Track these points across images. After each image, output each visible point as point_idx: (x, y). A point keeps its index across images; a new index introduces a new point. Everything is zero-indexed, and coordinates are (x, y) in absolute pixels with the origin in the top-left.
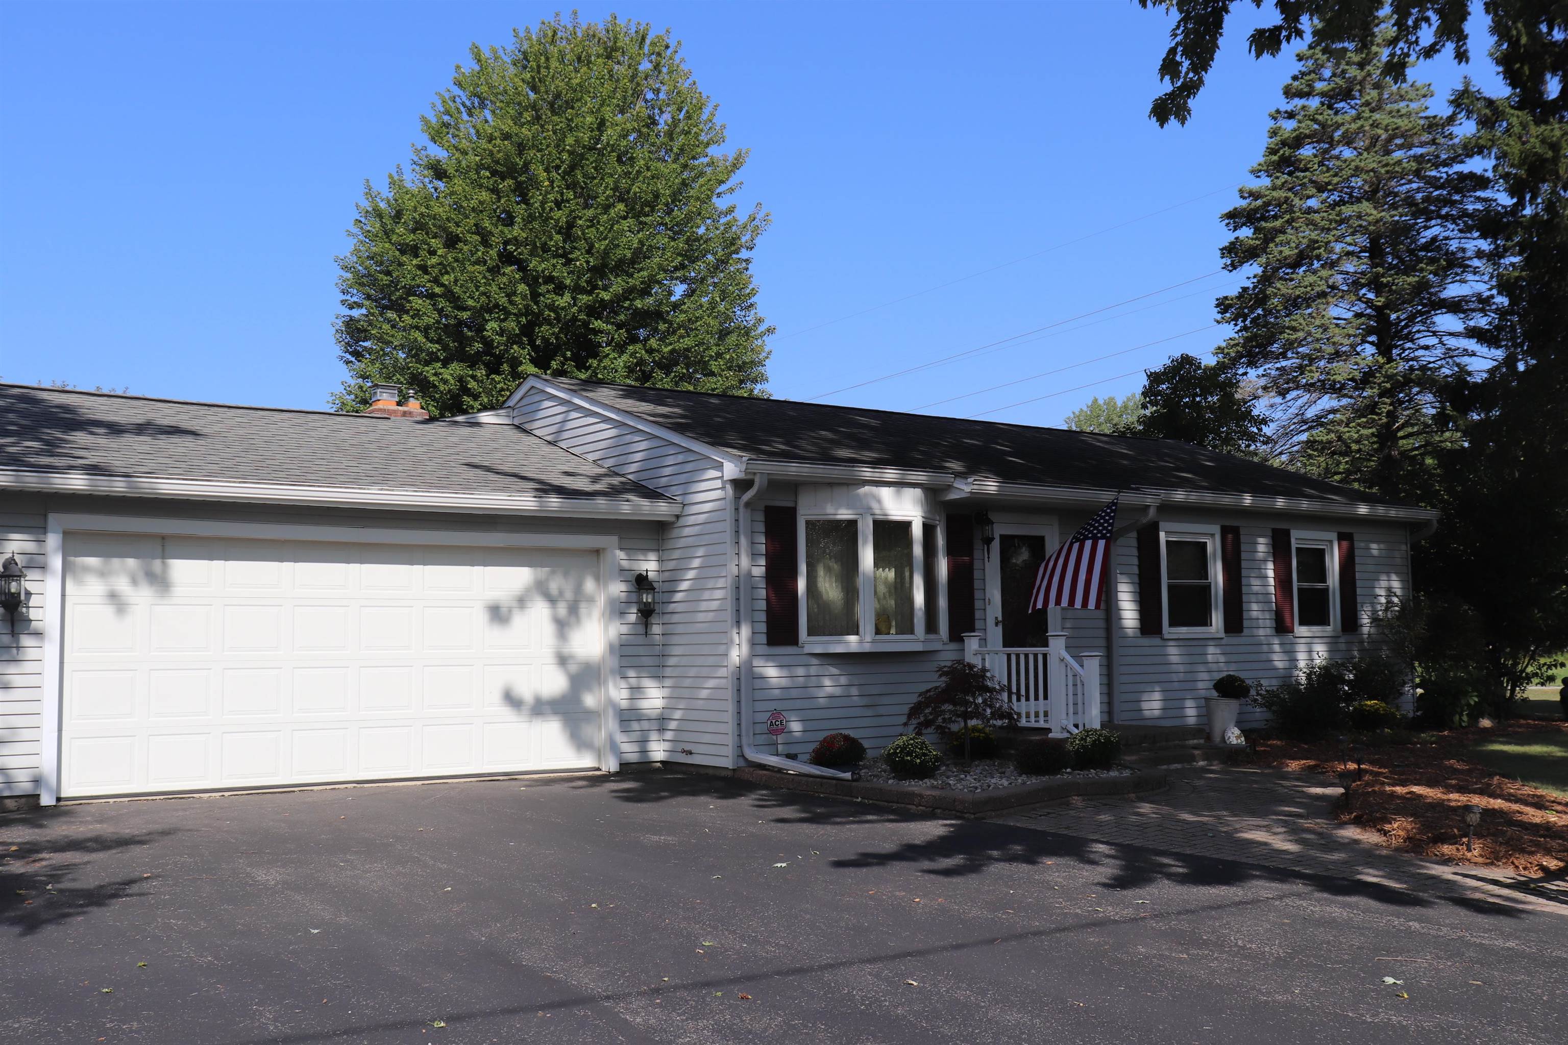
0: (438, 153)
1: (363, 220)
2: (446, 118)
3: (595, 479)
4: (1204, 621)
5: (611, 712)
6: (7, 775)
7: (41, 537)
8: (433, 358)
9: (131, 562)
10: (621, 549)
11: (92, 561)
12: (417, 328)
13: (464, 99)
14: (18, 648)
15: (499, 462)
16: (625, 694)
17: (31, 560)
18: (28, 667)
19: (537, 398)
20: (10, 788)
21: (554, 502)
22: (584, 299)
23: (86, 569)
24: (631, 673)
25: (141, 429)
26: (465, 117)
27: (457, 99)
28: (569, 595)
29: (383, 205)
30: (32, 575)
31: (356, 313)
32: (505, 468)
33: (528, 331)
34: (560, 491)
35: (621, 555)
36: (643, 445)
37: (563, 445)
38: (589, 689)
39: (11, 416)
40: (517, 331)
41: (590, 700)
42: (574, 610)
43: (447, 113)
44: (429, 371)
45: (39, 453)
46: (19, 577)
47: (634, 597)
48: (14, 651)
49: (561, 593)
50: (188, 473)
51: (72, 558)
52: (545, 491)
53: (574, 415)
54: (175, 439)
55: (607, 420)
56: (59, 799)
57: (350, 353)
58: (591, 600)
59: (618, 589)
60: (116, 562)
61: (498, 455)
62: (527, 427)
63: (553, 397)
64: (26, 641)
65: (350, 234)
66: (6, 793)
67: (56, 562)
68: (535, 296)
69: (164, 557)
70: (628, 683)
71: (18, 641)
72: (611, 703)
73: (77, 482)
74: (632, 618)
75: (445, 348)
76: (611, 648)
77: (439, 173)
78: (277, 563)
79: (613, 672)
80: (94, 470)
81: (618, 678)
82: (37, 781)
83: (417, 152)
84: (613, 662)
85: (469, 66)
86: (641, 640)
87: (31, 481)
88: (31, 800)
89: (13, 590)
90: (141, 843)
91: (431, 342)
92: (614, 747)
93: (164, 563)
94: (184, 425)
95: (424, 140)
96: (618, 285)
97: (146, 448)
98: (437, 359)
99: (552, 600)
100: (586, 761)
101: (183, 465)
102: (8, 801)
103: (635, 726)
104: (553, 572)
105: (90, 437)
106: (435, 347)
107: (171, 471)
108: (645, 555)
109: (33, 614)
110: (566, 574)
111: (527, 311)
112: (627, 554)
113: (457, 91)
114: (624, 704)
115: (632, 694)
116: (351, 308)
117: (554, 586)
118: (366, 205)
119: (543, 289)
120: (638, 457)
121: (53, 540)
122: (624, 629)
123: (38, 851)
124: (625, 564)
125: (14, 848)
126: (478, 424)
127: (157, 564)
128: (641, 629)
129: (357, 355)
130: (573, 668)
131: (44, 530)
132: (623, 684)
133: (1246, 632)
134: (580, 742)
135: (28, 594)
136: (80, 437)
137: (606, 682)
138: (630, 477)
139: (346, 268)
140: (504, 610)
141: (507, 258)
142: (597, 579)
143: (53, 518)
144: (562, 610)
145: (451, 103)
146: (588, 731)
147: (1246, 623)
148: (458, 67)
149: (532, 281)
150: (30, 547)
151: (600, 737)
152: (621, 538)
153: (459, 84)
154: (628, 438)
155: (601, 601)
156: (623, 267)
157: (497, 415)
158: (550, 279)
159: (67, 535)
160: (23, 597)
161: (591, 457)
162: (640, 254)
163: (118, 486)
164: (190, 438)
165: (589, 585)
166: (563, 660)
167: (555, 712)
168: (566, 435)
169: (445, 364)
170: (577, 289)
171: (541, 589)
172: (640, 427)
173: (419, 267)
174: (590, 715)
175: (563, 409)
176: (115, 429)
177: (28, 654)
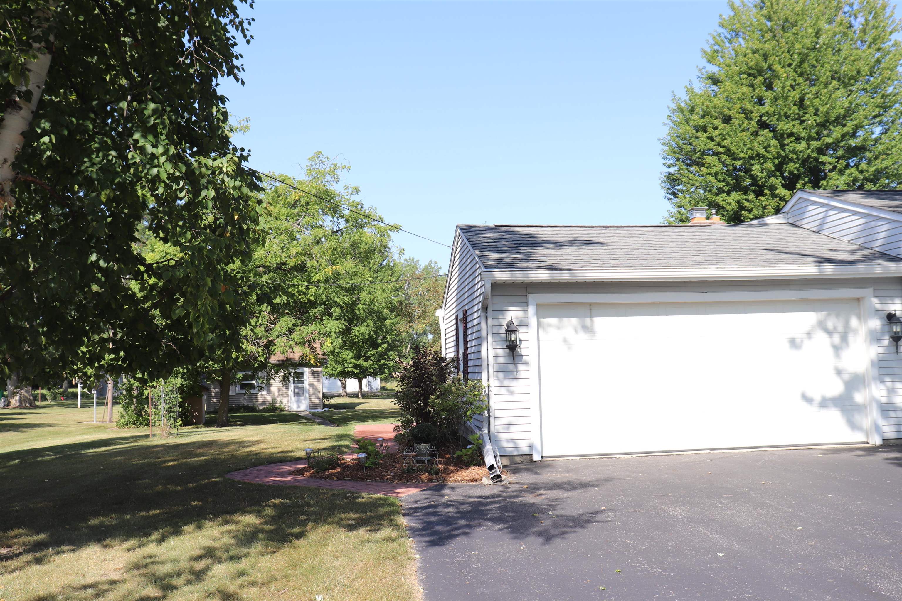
0: (713, 69)
1: (672, 115)
2: (716, 47)
3: (853, 252)
5: (874, 406)
6: (515, 443)
7: (526, 308)
8: (720, 191)
9: (574, 321)
10: (875, 297)
11: (553, 321)
12: (710, 174)
13: (726, 34)
14: (517, 371)
15: (785, 246)
16: (884, 393)
17: (521, 322)
18: (520, 382)
19: (804, 204)
20: (518, 451)
21: (829, 269)
22: (815, 144)
23: (550, 325)
24: (888, 379)
25: (571, 243)
26: (727, 44)
27: (722, 35)
28: (840, 329)
29: (683, 105)
30: (522, 330)
31: (672, 170)
32: (791, 249)
33: (779, 168)
34: (830, 261)
35: (875, 301)
36: (886, 227)
37: (825, 232)
38: (858, 390)
39: (503, 241)
40: (773, 169)
41: (859, 397)
42: (844, 338)
43: (717, 44)
44: (719, 199)
45: (521, 261)
46: (515, 331)
47: (887, 328)
48: (515, 373)
49: (835, 328)
50: (602, 267)
51: (542, 320)
52: (821, 262)
53: (832, 212)
54: (591, 247)
55: (855, 213)
56: (542, 457)
57: (670, 194)
58: (856, 332)
59: (875, 323)
60: (565, 320)
61: (784, 242)
62: (798, 223)
63: (815, 203)
64: (521, 367)
65: (665, 124)
66: (516, 453)
67: (533, 321)
68: (782, 146)
69: (591, 316)
70: (886, 386)
71: (517, 368)
72: (874, 399)
73: (543, 275)
74: (886, 342)
75: (728, 184)
76: (873, 363)
77: (715, 81)
79: (874, 379)
80: (551, 268)
81: (878, 382)
82: (531, 447)
83: (700, 70)
84: (875, 372)
85: (728, 13)
86: (893, 356)
87: (519, 276)
88: (528, 457)
89: (513, 339)
90: (593, 486)
91: (719, 181)
92: (877, 429)
93: (591, 320)
94: (595, 239)
95: (703, 62)
96: (837, 132)
97: (577, 254)
98: (724, 192)
99: (830, 333)
100: (858, 437)
101: (599, 262)
102: (516, 457)
103: (892, 414)
104: (829, 315)
105: (546, 250)
106: (722, 184)
107: (593, 265)
108: (893, 300)
109: (523, 352)
110: (838, 316)
111: (779, 156)
112: (880, 300)
113: (721, 30)
114: (884, 400)
115: (889, 393)
116: (669, 167)
117: (830, 324)
118: (674, 106)
119: (787, 141)
120: (882, 235)
121: (531, 310)
122: (881, 350)
123: (539, 489)
124: (878, 307)
125: (526, 486)
126: (766, 225)
127: (588, 320)
128: (893, 349)
129: (675, 194)
130: (846, 377)
131: (527, 304)
132: (882, 386)
134: (853, 426)
135: (521, 341)
136: (540, 250)
137: (869, 385)
138: (876, 249)
139: (664, 144)
140: (798, 341)
141: (762, 125)
142: (859, 318)
143: (531, 297)
144: (836, 339)
145: (718, 38)
146: (858, 418)
148: (721, 16)
149: (780, 137)
150: (520, 314)
151: (866, 422)
152: (874, 290)
153: (722, 26)
154: (873, 224)
155: (863, 331)
156: (839, 121)
157: (778, 218)
158: (791, 135)
159: (539, 306)
160: (518, 343)
161: (846, 239)
162: (849, 112)
163: (565, 276)
164: (598, 246)
165: (854, 322)
166: (839, 372)
167: (836, 406)
168: (827, 226)
170: (810, 138)
171: (822, 325)
172: (882, 215)
173: (708, 138)
174: (861, 408)
175: (824, 209)
176: (558, 244)
177: (522, 375)
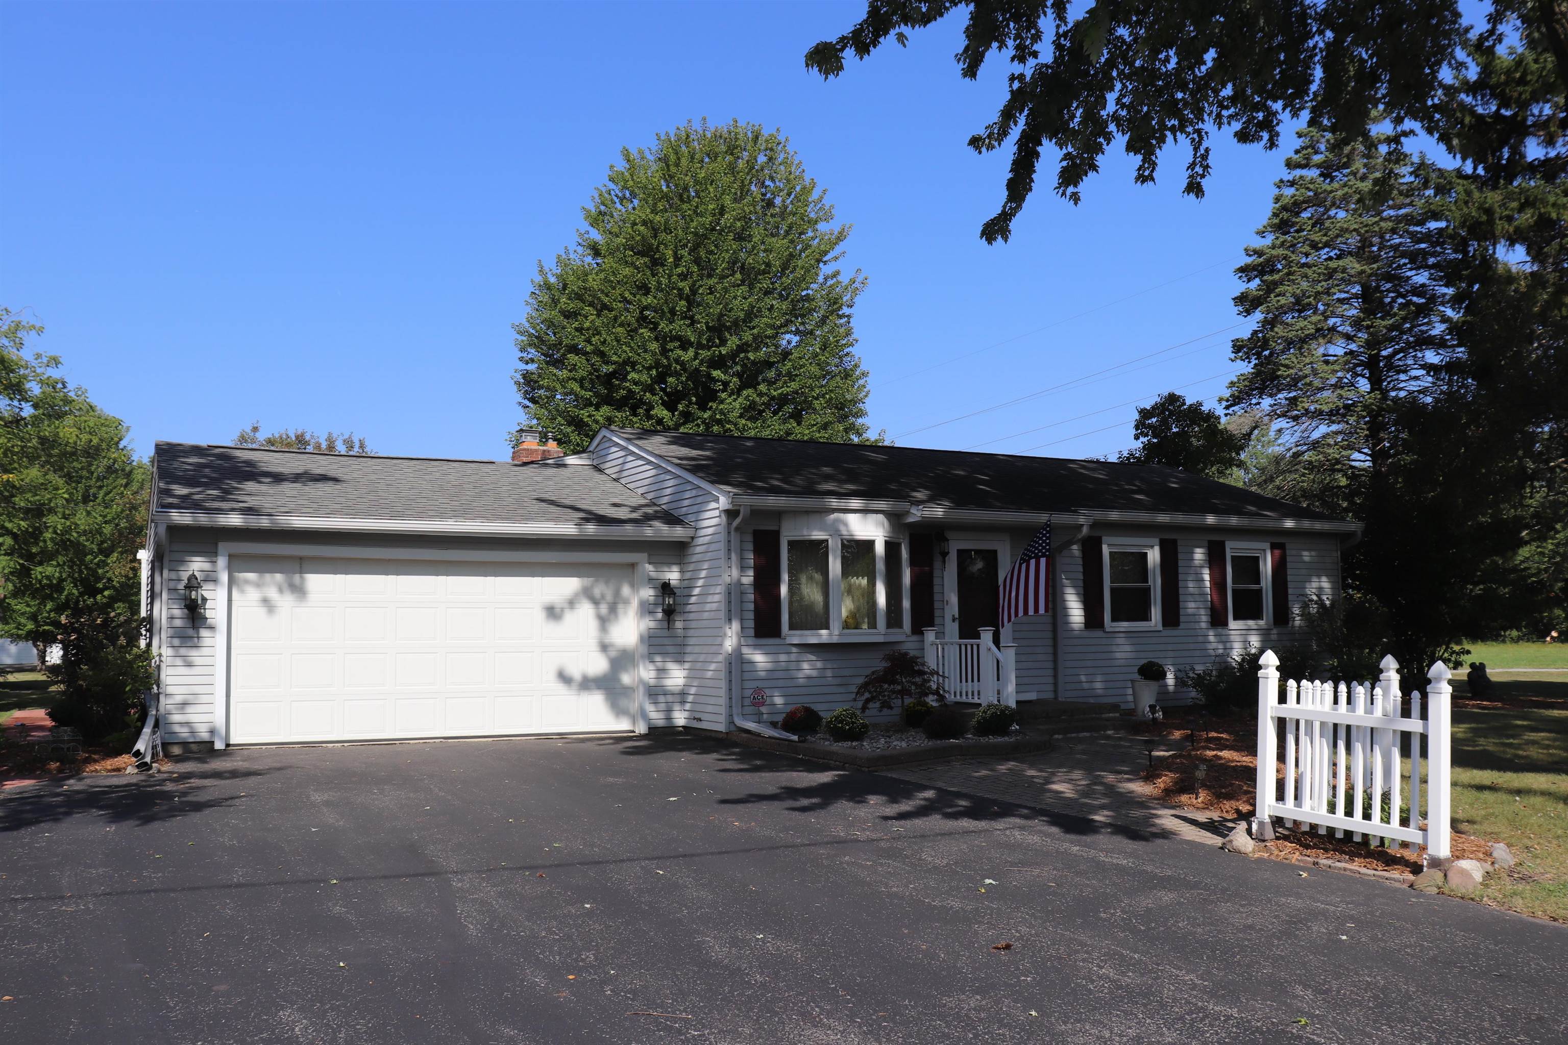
0: (596, 236)
1: (537, 292)
2: (603, 208)
3: (634, 509)
4: (1146, 617)
5: (641, 690)
6: (191, 727)
7: (214, 559)
8: (588, 403)
9: (279, 577)
10: (650, 563)
11: (251, 576)
12: (575, 380)
13: (617, 192)
14: (198, 637)
15: (565, 496)
16: (653, 674)
17: (207, 576)
18: (205, 651)
19: (607, 445)
20: (194, 737)
21: (591, 529)
22: (704, 354)
23: (247, 582)
24: (658, 658)
25: (297, 478)
26: (618, 206)
27: (612, 192)
28: (609, 597)
29: (553, 280)
30: (206, 586)
31: (532, 367)
32: (567, 502)
33: (661, 378)
34: (602, 520)
35: (649, 568)
36: (671, 483)
37: (623, 481)
38: (626, 670)
39: (207, 470)
40: (649, 382)
41: (626, 679)
42: (613, 609)
43: (603, 204)
44: (584, 414)
45: (214, 499)
46: (199, 586)
47: (660, 600)
48: (196, 640)
49: (603, 597)
50: (316, 513)
51: (237, 574)
52: (587, 520)
53: (630, 458)
54: (320, 485)
55: (649, 462)
56: (228, 745)
57: (529, 399)
58: (627, 602)
59: (648, 593)
60: (268, 576)
61: (567, 491)
62: (602, 466)
63: (617, 444)
64: (204, 633)
65: (527, 303)
66: (191, 740)
67: (224, 577)
68: (664, 351)
69: (301, 573)
70: (656, 666)
71: (198, 633)
72: (641, 681)
73: (235, 520)
74: (660, 615)
75: (597, 394)
76: (642, 638)
77: (596, 251)
78: (383, 576)
79: (642, 657)
80: (249, 511)
81: (647, 663)
82: (212, 732)
83: (581, 235)
84: (644, 649)
85: (621, 165)
86: (665, 633)
87: (203, 519)
88: (209, 745)
89: (193, 597)
90: (260, 774)
91: (585, 390)
92: (644, 715)
93: (301, 577)
94: (332, 474)
95: (585, 226)
96: (733, 342)
97: (295, 493)
98: (591, 404)
99: (596, 602)
100: (623, 725)
101: (315, 505)
102: (192, 745)
103: (661, 699)
104: (597, 581)
105: (257, 485)
106: (588, 394)
107: (305, 510)
108: (670, 568)
109: (208, 614)
110: (607, 582)
111: (657, 365)
112: (655, 567)
113: (611, 186)
114: (652, 682)
115: (658, 674)
116: (527, 363)
117: (597, 592)
118: (539, 279)
119: (670, 346)
120: (668, 491)
121: (222, 562)
122: (652, 624)
123: (190, 778)
124: (653, 575)
125: (175, 775)
126: (565, 466)
127: (297, 578)
128: (665, 624)
129: (533, 400)
130: (613, 654)
131: (215, 554)
132: (651, 667)
133: (1182, 626)
134: (618, 710)
135: (204, 600)
136: (250, 486)
137: (638, 666)
138: (663, 507)
139: (521, 333)
140: (558, 611)
141: (642, 320)
142: (632, 586)
143: (221, 546)
144: (604, 609)
145: (606, 195)
146: (623, 702)
147: (1182, 619)
148: (612, 167)
149: (662, 339)
150: (207, 566)
151: (634, 707)
152: (649, 555)
153: (612, 180)
154: (663, 477)
155: (635, 603)
156: (736, 326)
157: (580, 458)
158: (678, 338)
159: (231, 557)
160: (200, 602)
161: (640, 491)
162: (750, 315)
163: (264, 522)
164: (330, 483)
165: (626, 590)
166: (604, 647)
167: (599, 688)
168: (625, 473)
169: (597, 408)
170: (700, 346)
171: (587, 593)
172: (669, 468)
173: (577, 329)
174: (627, 691)
175: (622, 453)
176: (278, 478)
177: (206, 642)
